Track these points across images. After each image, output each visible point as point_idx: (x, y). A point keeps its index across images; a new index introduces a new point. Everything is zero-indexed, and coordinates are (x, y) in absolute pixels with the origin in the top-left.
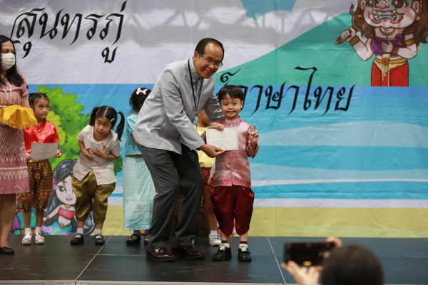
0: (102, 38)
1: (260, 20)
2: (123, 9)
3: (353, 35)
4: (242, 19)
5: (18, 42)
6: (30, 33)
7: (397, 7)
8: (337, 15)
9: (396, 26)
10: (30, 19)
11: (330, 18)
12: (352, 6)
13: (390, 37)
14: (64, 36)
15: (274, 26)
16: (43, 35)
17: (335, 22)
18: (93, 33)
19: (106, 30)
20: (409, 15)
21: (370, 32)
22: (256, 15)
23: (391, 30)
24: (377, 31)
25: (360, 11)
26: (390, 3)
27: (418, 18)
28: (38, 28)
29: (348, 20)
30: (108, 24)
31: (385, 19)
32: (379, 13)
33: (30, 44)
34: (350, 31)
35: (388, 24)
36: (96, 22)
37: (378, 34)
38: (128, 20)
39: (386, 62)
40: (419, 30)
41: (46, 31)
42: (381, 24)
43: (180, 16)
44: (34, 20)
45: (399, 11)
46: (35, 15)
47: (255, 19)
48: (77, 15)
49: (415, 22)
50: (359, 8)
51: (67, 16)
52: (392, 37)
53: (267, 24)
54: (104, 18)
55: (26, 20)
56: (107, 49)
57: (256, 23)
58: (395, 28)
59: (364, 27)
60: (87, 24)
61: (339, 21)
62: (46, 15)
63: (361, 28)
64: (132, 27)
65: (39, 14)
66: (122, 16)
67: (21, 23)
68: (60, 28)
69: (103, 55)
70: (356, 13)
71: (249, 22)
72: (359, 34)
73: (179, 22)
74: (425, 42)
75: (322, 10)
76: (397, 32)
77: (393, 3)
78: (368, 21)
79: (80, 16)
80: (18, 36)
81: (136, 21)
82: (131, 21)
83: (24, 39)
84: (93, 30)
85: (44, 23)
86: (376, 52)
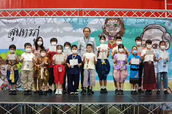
0: (33, 36)
1: (77, 31)
2: (39, 28)
3: (103, 35)
4: (72, 30)
5: (10, 37)
6: (14, 35)
7: (115, 27)
8: (98, 29)
9: (115, 32)
10: (14, 31)
11: (96, 30)
12: (103, 27)
13: (113, 35)
14: (23, 35)
15: (81, 32)
16: (17, 35)
17: (98, 31)
18: (31, 35)
19: (34, 34)
20: (118, 29)
21: (108, 34)
22: (76, 29)
23: (113, 33)
24: (109, 33)
25: (105, 28)
26: (113, 26)
27: (121, 30)
28: (16, 33)
29: (101, 30)
30: (35, 32)
31: (112, 30)
32: (110, 29)
33: (13, 38)
34: (102, 34)
35: (112, 32)
36: (32, 32)
37: (110, 34)
38: (40, 30)
39: (112, 42)
40: (121, 33)
41: (18, 34)
42: (111, 32)
43: (55, 29)
44: (15, 31)
45: (116, 28)
46: (15, 30)
47: (76, 30)
48: (26, 30)
49: (120, 31)
50: (104, 27)
51: (24, 30)
52: (114, 35)
53: (79, 32)
54: (34, 30)
55: (12, 31)
56: (35, 39)
57: (76, 32)
58: (114, 33)
59: (106, 32)
60: (29, 32)
61: (99, 31)
62: (18, 30)
63: (105, 33)
64: (42, 32)
65: (16, 29)
66: (39, 30)
67: (11, 32)
68: (22, 33)
69: (34, 41)
70: (104, 29)
71: (74, 31)
72: (105, 34)
73: (54, 31)
74: (123, 37)
75: (94, 28)
76: (115, 34)
77: (114, 26)
78: (107, 31)
79: (27, 30)
80: (10, 36)
81: (43, 31)
82: (41, 31)
83: (12, 36)
84: (31, 34)
85: (17, 32)
86: (109, 39)
